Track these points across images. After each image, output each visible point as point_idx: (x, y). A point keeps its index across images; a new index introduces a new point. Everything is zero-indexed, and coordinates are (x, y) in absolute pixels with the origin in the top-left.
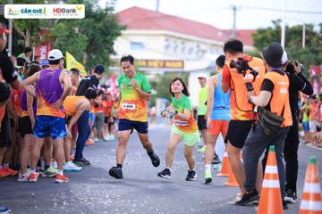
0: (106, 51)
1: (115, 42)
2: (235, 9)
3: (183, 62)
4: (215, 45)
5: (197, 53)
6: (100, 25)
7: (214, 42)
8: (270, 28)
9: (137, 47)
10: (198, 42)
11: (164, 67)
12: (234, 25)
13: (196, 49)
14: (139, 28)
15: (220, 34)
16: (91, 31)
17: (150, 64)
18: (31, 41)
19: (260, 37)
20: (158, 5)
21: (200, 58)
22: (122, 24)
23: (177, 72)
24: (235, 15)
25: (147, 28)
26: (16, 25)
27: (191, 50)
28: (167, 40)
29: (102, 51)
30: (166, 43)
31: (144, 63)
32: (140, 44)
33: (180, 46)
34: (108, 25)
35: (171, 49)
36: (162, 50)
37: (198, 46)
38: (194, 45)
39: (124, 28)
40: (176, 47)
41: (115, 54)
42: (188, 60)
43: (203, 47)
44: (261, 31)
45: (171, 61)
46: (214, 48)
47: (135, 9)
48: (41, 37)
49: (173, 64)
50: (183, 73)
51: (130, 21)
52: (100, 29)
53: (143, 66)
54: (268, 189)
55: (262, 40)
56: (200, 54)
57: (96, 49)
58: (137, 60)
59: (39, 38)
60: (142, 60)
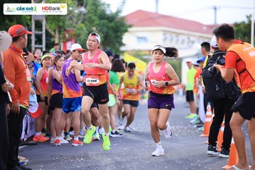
0: (117, 44)
2: (215, 9)
5: (188, 43)
6: (112, 24)
7: (200, 34)
8: (243, 22)
9: (142, 40)
10: (188, 35)
13: (186, 40)
14: (143, 26)
15: (205, 28)
16: (105, 30)
18: (60, 39)
20: (157, 8)
21: (190, 47)
22: (129, 23)
24: (215, 13)
25: (149, 25)
26: (48, 27)
27: (183, 41)
28: (164, 34)
29: (114, 44)
30: (164, 37)
31: (147, 53)
32: (144, 39)
33: (175, 39)
34: (118, 24)
35: (168, 41)
36: (162, 42)
37: (189, 38)
38: (185, 38)
39: (130, 26)
40: (172, 40)
42: (181, 49)
43: (192, 39)
44: (237, 25)
47: (140, 12)
48: (67, 36)
52: (112, 28)
53: (146, 55)
56: (190, 44)
57: (110, 43)
58: (142, 51)
59: (65, 36)
60: (146, 51)
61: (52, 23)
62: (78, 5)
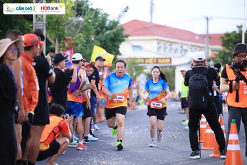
1: (120, 46)
2: (207, 19)
3: (170, 59)
4: (194, 46)
5: (181, 52)
7: (193, 44)
8: (235, 32)
9: (137, 49)
10: (181, 44)
11: (157, 63)
12: (208, 31)
13: (180, 49)
14: (138, 35)
15: (197, 38)
17: (147, 61)
18: (60, 47)
19: (226, 39)
20: (151, 18)
21: (183, 56)
23: (166, 67)
24: (208, 23)
25: (144, 35)
26: (48, 36)
27: (176, 50)
28: (158, 43)
30: (158, 46)
31: (142, 61)
32: (139, 47)
33: (169, 48)
35: (162, 50)
36: (156, 50)
37: (182, 47)
38: (178, 47)
39: (127, 36)
40: (165, 48)
41: (120, 54)
42: (174, 57)
43: (185, 47)
44: (227, 35)
45: (162, 59)
46: (193, 48)
47: (135, 21)
48: (66, 44)
49: (164, 61)
50: (171, 67)
51: (131, 30)
53: (141, 63)
54: (231, 151)
55: (228, 41)
56: (183, 52)
58: (137, 59)
59: (64, 45)
60: (141, 59)
61: (52, 32)
62: (77, 16)
